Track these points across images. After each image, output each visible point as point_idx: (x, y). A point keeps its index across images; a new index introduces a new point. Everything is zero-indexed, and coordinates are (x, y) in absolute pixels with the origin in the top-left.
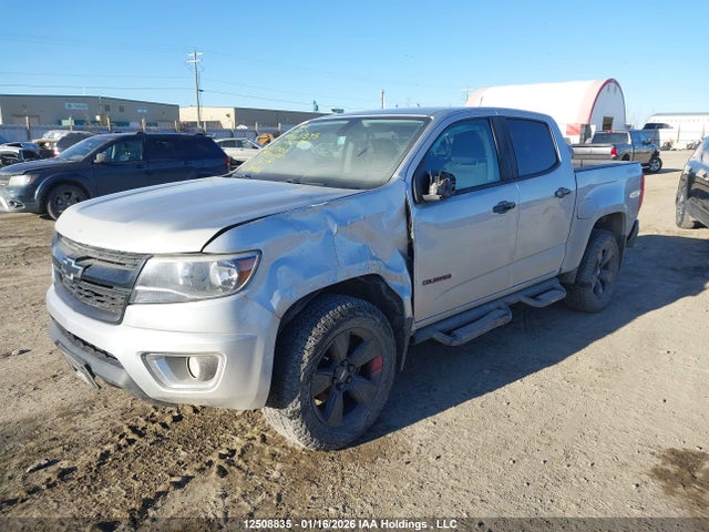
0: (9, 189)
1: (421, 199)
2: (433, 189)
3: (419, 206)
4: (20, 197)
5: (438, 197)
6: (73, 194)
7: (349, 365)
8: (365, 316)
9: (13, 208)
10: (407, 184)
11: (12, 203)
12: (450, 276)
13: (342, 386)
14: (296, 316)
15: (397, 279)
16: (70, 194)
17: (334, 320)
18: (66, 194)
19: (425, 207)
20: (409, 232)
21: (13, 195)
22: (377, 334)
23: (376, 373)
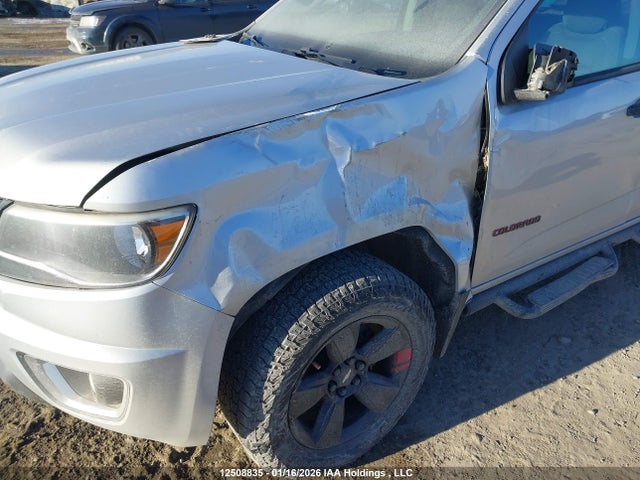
0: (81, 30)
1: (511, 97)
2: (536, 79)
3: (506, 109)
4: (90, 39)
5: (542, 95)
6: (140, 38)
7: (358, 363)
8: (388, 301)
9: (85, 51)
10: (490, 70)
11: (84, 45)
12: (537, 219)
13: (344, 392)
14: (269, 302)
15: (451, 232)
16: (136, 37)
17: (333, 313)
18: (133, 37)
19: (516, 111)
20: (482, 155)
21: (84, 37)
22: (406, 322)
23: (399, 369)
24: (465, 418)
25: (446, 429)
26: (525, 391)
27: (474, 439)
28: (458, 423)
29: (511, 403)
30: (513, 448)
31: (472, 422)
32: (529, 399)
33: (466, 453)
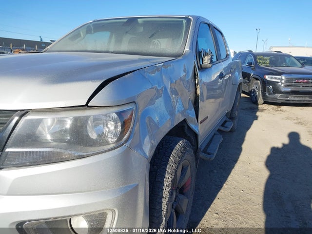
1: (201, 67)
2: (207, 60)
15: (193, 121)
17: (179, 157)
24: (206, 209)
25: (203, 216)
26: (217, 193)
27: (215, 215)
28: (206, 212)
29: (216, 198)
30: (230, 213)
31: (209, 210)
32: (221, 194)
33: (217, 221)
